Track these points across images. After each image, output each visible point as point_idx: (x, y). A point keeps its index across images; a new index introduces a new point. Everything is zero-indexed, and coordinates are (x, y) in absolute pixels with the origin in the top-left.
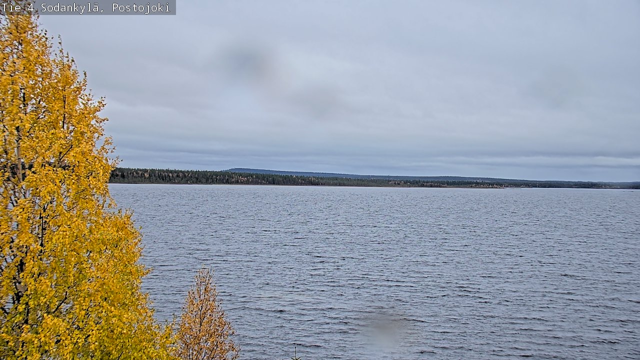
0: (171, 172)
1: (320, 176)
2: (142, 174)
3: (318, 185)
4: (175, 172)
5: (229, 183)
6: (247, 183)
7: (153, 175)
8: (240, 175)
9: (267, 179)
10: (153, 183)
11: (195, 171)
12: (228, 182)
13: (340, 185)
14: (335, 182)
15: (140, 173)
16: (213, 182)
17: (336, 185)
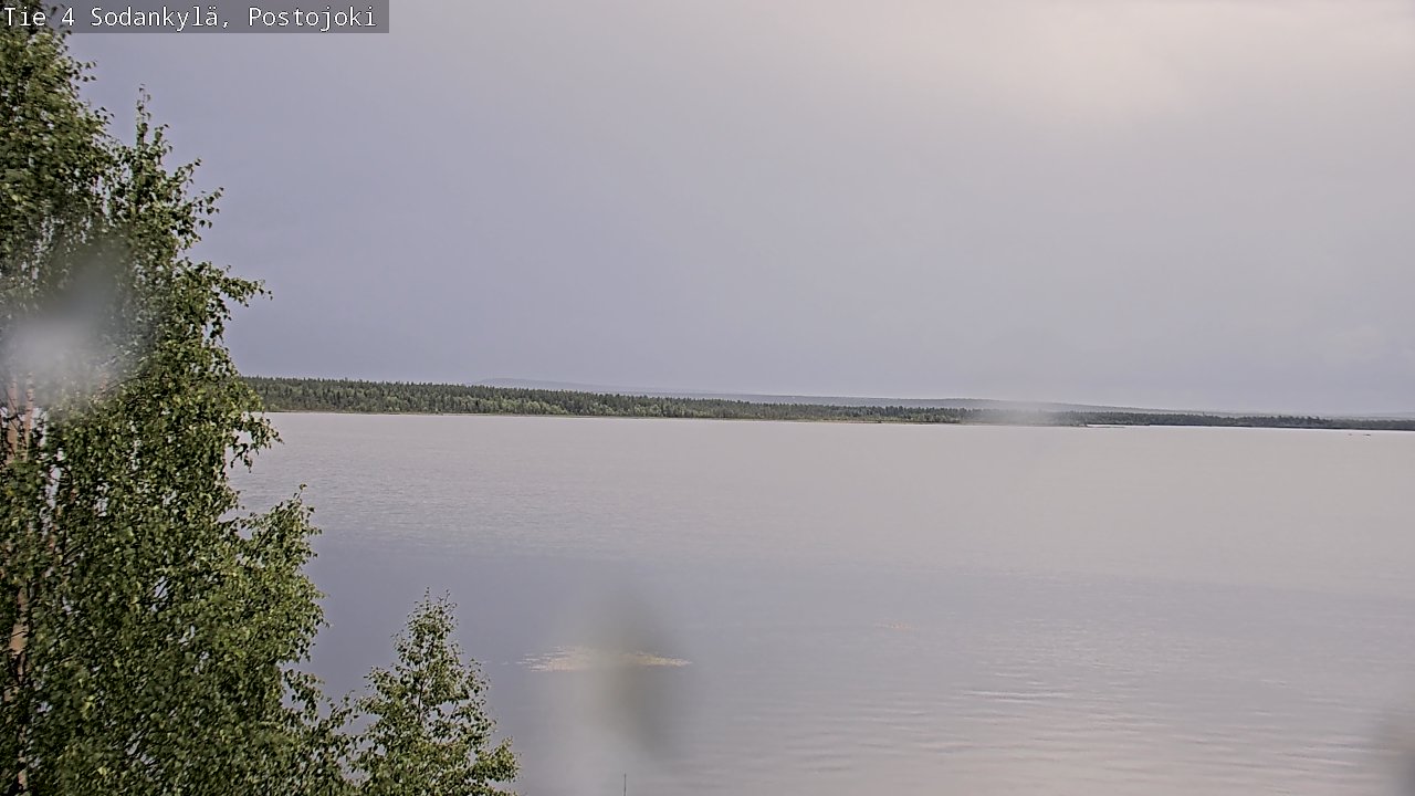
0: (352, 385)
1: (682, 398)
2: (286, 391)
3: (676, 416)
4: (361, 385)
5: (480, 412)
6: (521, 411)
7: (311, 391)
8: (506, 393)
9: (565, 402)
10: (311, 409)
11: (405, 383)
12: (477, 409)
13: (726, 416)
14: (717, 409)
15: (283, 387)
16: (444, 409)
17: (717, 416)
